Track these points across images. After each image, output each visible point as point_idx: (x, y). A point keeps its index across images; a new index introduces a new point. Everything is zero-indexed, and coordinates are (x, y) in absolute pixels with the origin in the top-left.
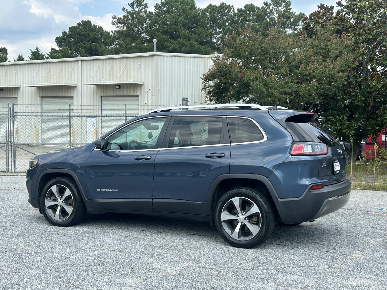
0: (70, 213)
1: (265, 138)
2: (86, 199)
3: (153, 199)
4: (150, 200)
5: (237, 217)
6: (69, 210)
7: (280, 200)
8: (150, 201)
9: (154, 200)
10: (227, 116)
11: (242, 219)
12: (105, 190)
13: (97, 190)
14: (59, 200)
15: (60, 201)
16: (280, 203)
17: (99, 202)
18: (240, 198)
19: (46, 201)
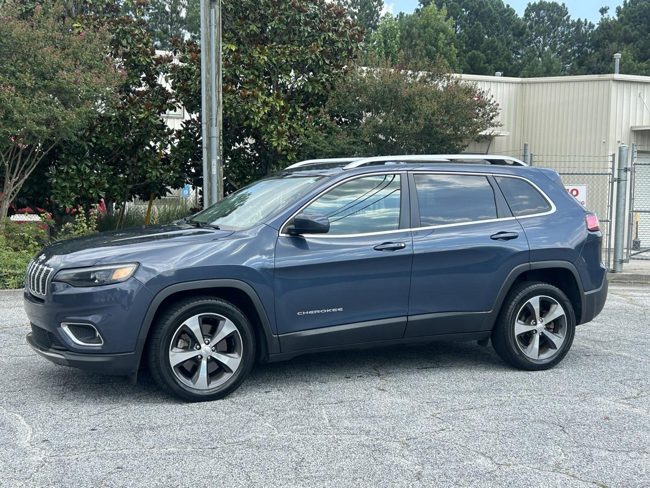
0: (234, 369)
1: (554, 209)
2: (275, 336)
3: (407, 316)
4: (404, 319)
5: (535, 327)
6: (233, 361)
7: (586, 293)
8: (404, 321)
9: (411, 318)
10: (492, 173)
11: (541, 328)
12: (315, 312)
13: (298, 314)
14: (203, 345)
15: (206, 349)
16: (585, 297)
17: (301, 338)
18: (540, 298)
19: (171, 353)
